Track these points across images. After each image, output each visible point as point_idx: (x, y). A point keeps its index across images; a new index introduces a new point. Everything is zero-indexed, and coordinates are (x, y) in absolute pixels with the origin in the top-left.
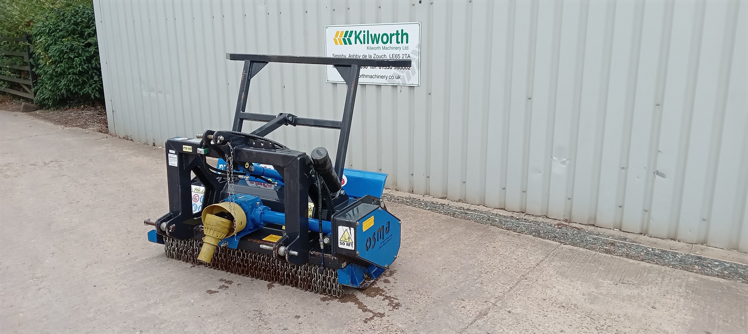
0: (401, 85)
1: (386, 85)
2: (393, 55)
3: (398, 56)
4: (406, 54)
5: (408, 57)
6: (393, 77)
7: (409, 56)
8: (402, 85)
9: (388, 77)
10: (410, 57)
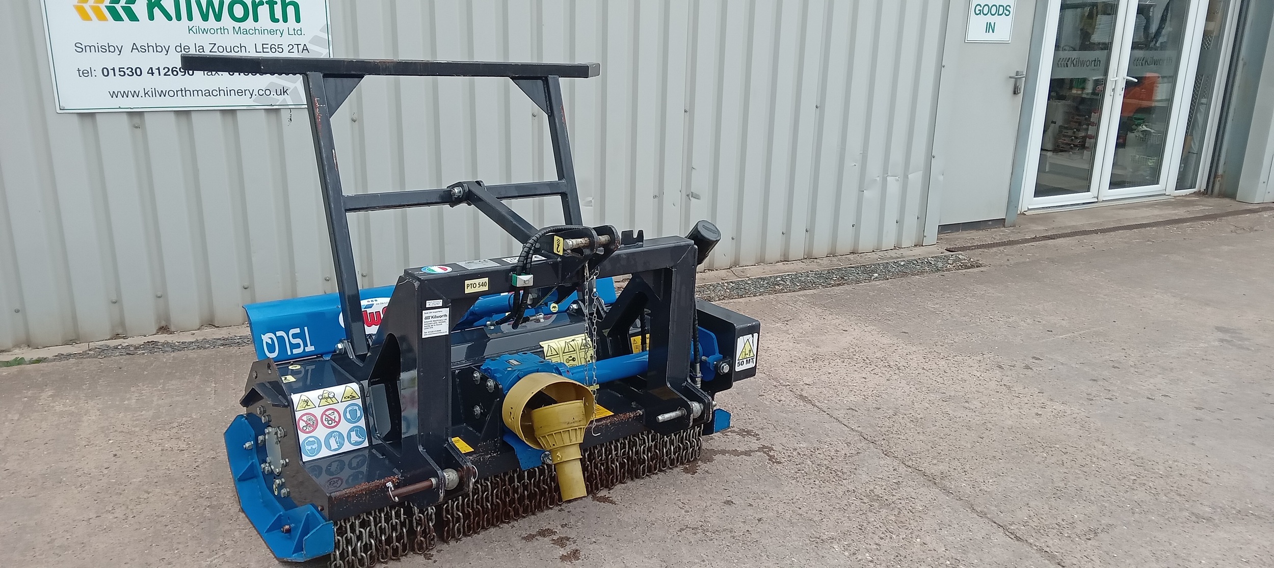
0: (290, 107)
1: (249, 110)
2: (264, 46)
3: (276, 48)
4: (298, 45)
5: (303, 50)
6: (268, 92)
7: (305, 48)
8: (293, 107)
9: (256, 92)
10: (307, 49)
